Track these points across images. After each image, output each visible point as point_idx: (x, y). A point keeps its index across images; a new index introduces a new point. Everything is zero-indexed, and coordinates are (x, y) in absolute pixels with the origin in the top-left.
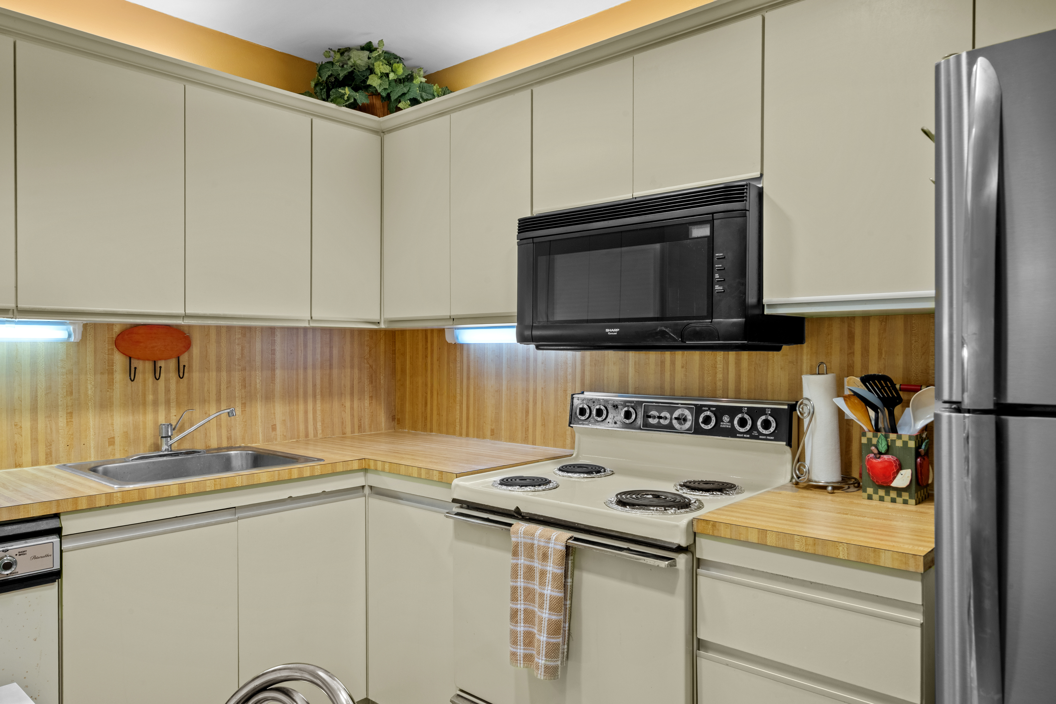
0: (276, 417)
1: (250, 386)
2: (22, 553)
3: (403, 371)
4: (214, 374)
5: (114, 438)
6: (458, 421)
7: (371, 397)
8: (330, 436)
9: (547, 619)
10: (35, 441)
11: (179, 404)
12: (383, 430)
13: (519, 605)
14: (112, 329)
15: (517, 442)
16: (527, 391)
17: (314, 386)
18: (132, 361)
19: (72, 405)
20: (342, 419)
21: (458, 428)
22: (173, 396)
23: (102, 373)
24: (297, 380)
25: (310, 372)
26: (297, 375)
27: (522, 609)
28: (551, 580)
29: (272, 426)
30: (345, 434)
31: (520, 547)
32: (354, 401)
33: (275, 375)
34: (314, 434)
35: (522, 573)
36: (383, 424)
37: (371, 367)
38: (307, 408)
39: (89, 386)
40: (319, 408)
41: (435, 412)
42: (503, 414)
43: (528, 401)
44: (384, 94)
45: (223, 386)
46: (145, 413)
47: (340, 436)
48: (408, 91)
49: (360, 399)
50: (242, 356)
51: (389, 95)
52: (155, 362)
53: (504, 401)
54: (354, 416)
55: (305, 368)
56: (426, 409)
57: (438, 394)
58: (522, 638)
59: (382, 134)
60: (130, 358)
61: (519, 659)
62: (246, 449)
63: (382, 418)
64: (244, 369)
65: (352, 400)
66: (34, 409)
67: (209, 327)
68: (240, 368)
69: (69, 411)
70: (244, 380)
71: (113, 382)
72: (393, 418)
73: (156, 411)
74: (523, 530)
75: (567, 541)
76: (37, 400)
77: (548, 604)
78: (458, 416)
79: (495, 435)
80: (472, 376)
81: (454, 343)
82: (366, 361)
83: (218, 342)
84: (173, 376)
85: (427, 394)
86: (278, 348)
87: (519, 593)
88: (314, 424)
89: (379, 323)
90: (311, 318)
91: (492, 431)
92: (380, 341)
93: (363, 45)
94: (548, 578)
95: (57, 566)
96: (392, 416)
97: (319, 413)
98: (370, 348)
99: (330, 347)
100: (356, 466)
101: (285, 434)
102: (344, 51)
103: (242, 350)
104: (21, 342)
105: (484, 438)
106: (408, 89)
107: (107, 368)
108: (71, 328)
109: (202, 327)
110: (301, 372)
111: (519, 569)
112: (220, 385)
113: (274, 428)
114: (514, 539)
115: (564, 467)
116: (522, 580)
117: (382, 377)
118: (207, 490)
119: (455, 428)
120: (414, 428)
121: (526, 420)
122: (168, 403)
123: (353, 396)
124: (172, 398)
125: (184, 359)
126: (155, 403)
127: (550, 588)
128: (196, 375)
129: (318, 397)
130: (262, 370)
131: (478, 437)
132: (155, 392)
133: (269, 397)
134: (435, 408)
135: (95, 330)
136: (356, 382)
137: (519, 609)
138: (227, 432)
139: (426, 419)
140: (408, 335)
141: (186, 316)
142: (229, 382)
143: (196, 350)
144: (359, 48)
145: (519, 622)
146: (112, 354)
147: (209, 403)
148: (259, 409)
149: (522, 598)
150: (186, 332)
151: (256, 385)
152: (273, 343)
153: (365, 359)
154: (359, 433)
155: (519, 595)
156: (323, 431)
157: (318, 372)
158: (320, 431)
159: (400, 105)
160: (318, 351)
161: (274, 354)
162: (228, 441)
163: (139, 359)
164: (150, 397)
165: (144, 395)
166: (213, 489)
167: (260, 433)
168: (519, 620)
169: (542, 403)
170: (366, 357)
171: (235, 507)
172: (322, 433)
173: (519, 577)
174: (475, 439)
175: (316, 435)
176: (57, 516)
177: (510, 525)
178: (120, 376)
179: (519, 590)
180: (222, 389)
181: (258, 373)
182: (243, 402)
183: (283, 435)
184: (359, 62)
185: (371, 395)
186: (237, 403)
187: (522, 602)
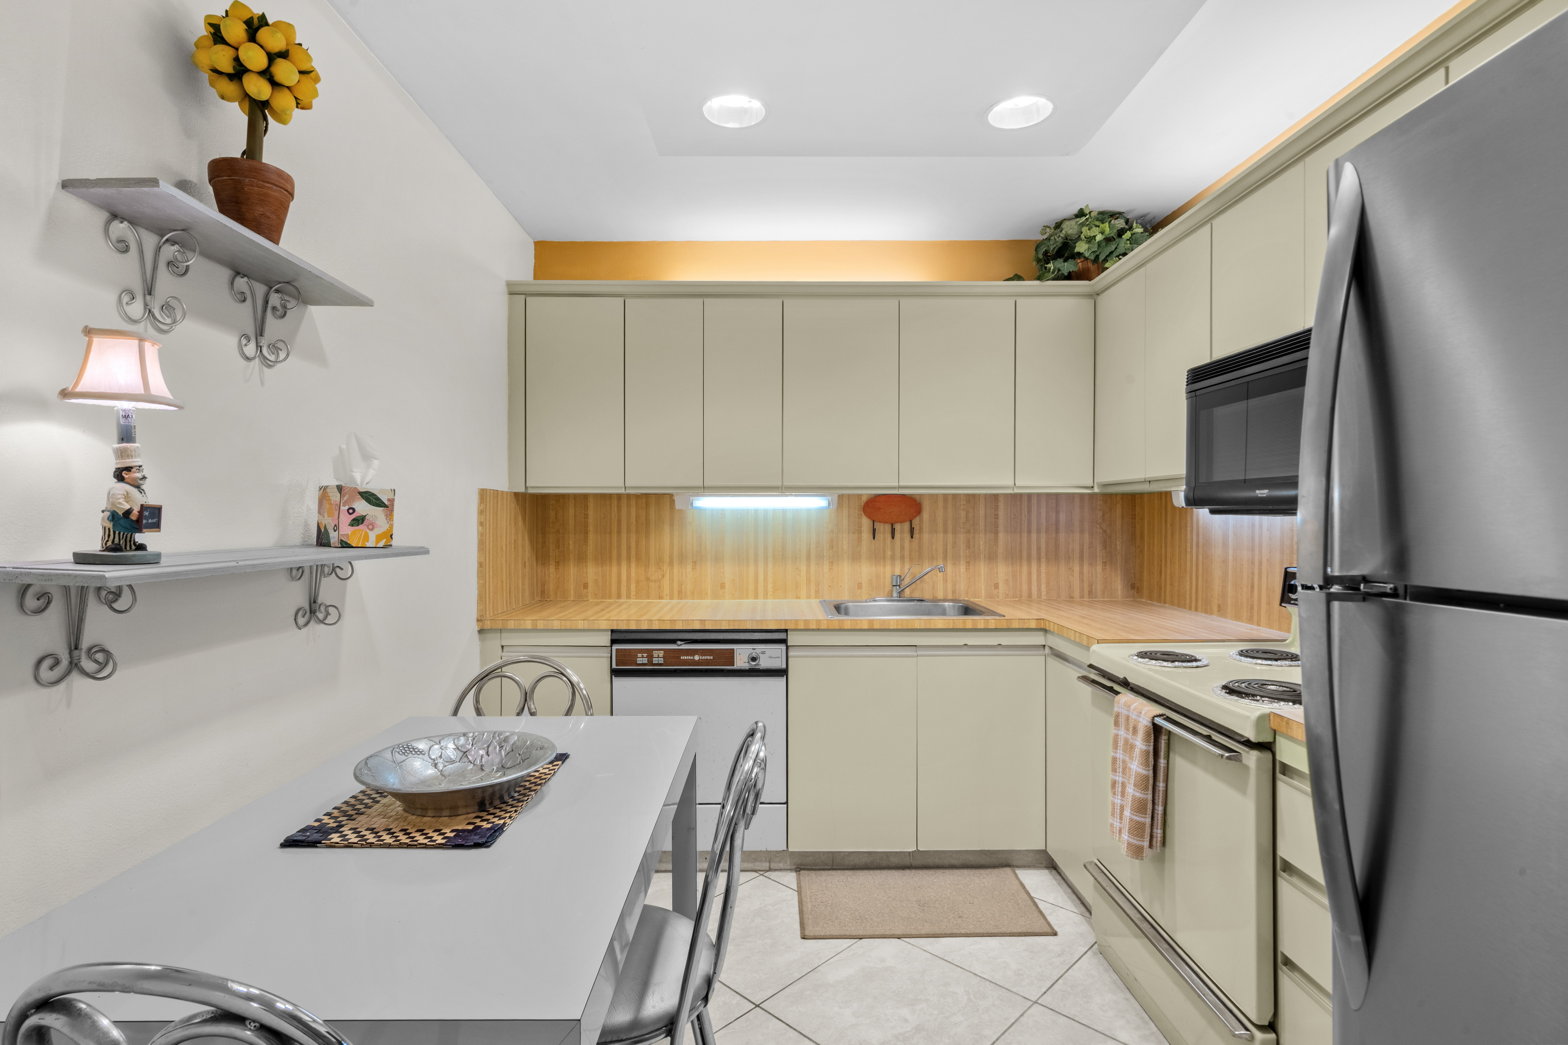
0: (999, 576)
1: (974, 547)
2: (763, 653)
3: (1142, 537)
4: (941, 536)
5: (861, 583)
6: (1188, 593)
7: (1105, 563)
8: (1055, 599)
9: (1131, 795)
10: (809, 581)
11: (911, 559)
12: (1119, 598)
13: (1117, 777)
14: (861, 499)
15: (1242, 621)
16: (1253, 563)
17: (1039, 549)
18: (875, 523)
19: (833, 556)
20: (1070, 583)
21: (1188, 601)
22: (907, 553)
23: (854, 533)
24: (1021, 544)
25: (1034, 536)
26: (1021, 538)
27: (1120, 782)
28: (1138, 755)
29: (994, 584)
30: (1073, 598)
31: (1120, 717)
32: (1083, 566)
33: (998, 538)
34: (1038, 595)
35: (1121, 745)
36: (1119, 592)
37: (1105, 531)
38: (1031, 570)
39: (845, 543)
40: (1044, 571)
41: (1168, 582)
42: (1229, 588)
43: (1254, 575)
44: (1092, 258)
45: (949, 547)
46: (884, 566)
47: (1067, 599)
48: (1116, 248)
49: (1091, 564)
50: (967, 520)
51: (1097, 257)
52: (892, 525)
53: (1230, 572)
54: (1083, 581)
55: (1029, 532)
56: (1160, 579)
57: (1171, 562)
58: (1118, 810)
59: (1096, 296)
60: (873, 521)
61: (1115, 831)
62: (957, 602)
63: (1119, 585)
64: (968, 532)
65: (1081, 566)
66: (808, 558)
67: (937, 495)
68: (965, 530)
69: (831, 560)
70: (969, 541)
71: (861, 540)
72: (1133, 587)
73: (893, 565)
74: (1124, 701)
75: (1153, 718)
76: (810, 551)
77: (1133, 780)
78: (1188, 588)
79: (1221, 611)
80: (1201, 544)
81: (1181, 507)
82: (1098, 526)
83: (945, 508)
84: (907, 536)
85: (1162, 562)
86: (1001, 513)
87: (1118, 764)
88: (1037, 586)
89: (1092, 487)
90: (1015, 484)
91: (1219, 606)
92: (1116, 505)
93: (1076, 213)
94: (1135, 753)
95: (784, 666)
96: (1131, 584)
97: (1043, 575)
98: (1103, 513)
99: (1056, 512)
100: (1033, 625)
101: (1007, 593)
102: (1058, 225)
103: (967, 514)
104: (801, 509)
105: (1211, 614)
106: (1116, 246)
107: (857, 529)
108: (830, 498)
109: (931, 496)
110: (1025, 535)
111: (1119, 740)
112: (947, 545)
113: (996, 586)
114: (1116, 709)
115: (1244, 651)
116: (1121, 752)
117: (1118, 543)
118: (891, 628)
119: (1185, 601)
120: (1151, 598)
121: (1251, 596)
122: (902, 558)
123: (1083, 561)
124: (905, 554)
125: (916, 522)
126: (893, 558)
127: (1136, 763)
128: (926, 536)
129: (1043, 560)
130: (985, 533)
131: (1206, 612)
132: (893, 549)
133: (992, 558)
134: (1168, 577)
135: (849, 499)
136: (1086, 547)
137: (1117, 781)
138: (953, 586)
139: (1161, 589)
140: (1146, 498)
141: (899, 487)
142: (955, 543)
143: (926, 514)
144: (1074, 217)
145: (1116, 794)
146: (861, 518)
147: (937, 560)
148: (982, 568)
149: (1121, 770)
150: (917, 500)
151: (979, 546)
152: (997, 508)
153: (1097, 523)
154: (1089, 598)
155: (1118, 766)
156: (1047, 593)
157: (1043, 536)
158: (1044, 593)
159: (1107, 265)
160: (1043, 515)
161: (997, 518)
162: (952, 594)
163: (880, 522)
164: (889, 553)
165: (884, 551)
166: (895, 628)
167: (983, 590)
168: (1116, 792)
169: (1267, 577)
170: (1098, 522)
171: (916, 646)
172: (1047, 594)
173: (1119, 748)
174: (1203, 614)
175: (1040, 595)
176: (786, 631)
177: (1117, 693)
178: (866, 535)
179: (1118, 761)
180: (948, 549)
181: (982, 536)
182: (967, 561)
183: (1005, 593)
184: (1070, 232)
185: (1104, 561)
186: (962, 562)
187: (1121, 775)
